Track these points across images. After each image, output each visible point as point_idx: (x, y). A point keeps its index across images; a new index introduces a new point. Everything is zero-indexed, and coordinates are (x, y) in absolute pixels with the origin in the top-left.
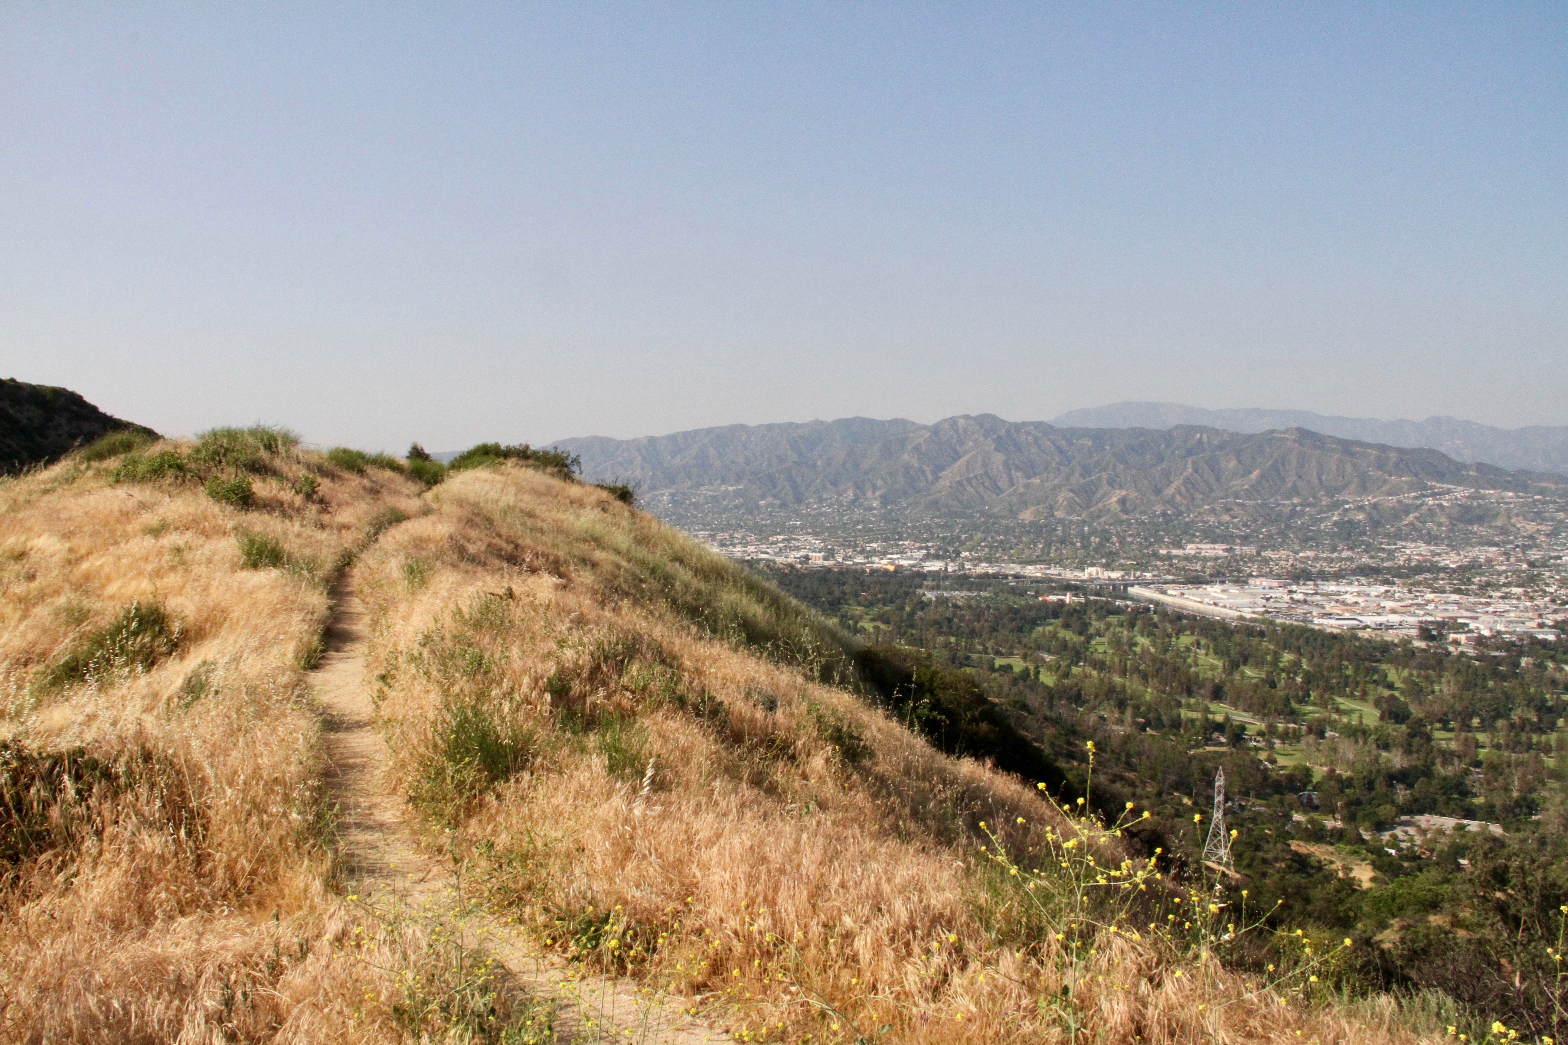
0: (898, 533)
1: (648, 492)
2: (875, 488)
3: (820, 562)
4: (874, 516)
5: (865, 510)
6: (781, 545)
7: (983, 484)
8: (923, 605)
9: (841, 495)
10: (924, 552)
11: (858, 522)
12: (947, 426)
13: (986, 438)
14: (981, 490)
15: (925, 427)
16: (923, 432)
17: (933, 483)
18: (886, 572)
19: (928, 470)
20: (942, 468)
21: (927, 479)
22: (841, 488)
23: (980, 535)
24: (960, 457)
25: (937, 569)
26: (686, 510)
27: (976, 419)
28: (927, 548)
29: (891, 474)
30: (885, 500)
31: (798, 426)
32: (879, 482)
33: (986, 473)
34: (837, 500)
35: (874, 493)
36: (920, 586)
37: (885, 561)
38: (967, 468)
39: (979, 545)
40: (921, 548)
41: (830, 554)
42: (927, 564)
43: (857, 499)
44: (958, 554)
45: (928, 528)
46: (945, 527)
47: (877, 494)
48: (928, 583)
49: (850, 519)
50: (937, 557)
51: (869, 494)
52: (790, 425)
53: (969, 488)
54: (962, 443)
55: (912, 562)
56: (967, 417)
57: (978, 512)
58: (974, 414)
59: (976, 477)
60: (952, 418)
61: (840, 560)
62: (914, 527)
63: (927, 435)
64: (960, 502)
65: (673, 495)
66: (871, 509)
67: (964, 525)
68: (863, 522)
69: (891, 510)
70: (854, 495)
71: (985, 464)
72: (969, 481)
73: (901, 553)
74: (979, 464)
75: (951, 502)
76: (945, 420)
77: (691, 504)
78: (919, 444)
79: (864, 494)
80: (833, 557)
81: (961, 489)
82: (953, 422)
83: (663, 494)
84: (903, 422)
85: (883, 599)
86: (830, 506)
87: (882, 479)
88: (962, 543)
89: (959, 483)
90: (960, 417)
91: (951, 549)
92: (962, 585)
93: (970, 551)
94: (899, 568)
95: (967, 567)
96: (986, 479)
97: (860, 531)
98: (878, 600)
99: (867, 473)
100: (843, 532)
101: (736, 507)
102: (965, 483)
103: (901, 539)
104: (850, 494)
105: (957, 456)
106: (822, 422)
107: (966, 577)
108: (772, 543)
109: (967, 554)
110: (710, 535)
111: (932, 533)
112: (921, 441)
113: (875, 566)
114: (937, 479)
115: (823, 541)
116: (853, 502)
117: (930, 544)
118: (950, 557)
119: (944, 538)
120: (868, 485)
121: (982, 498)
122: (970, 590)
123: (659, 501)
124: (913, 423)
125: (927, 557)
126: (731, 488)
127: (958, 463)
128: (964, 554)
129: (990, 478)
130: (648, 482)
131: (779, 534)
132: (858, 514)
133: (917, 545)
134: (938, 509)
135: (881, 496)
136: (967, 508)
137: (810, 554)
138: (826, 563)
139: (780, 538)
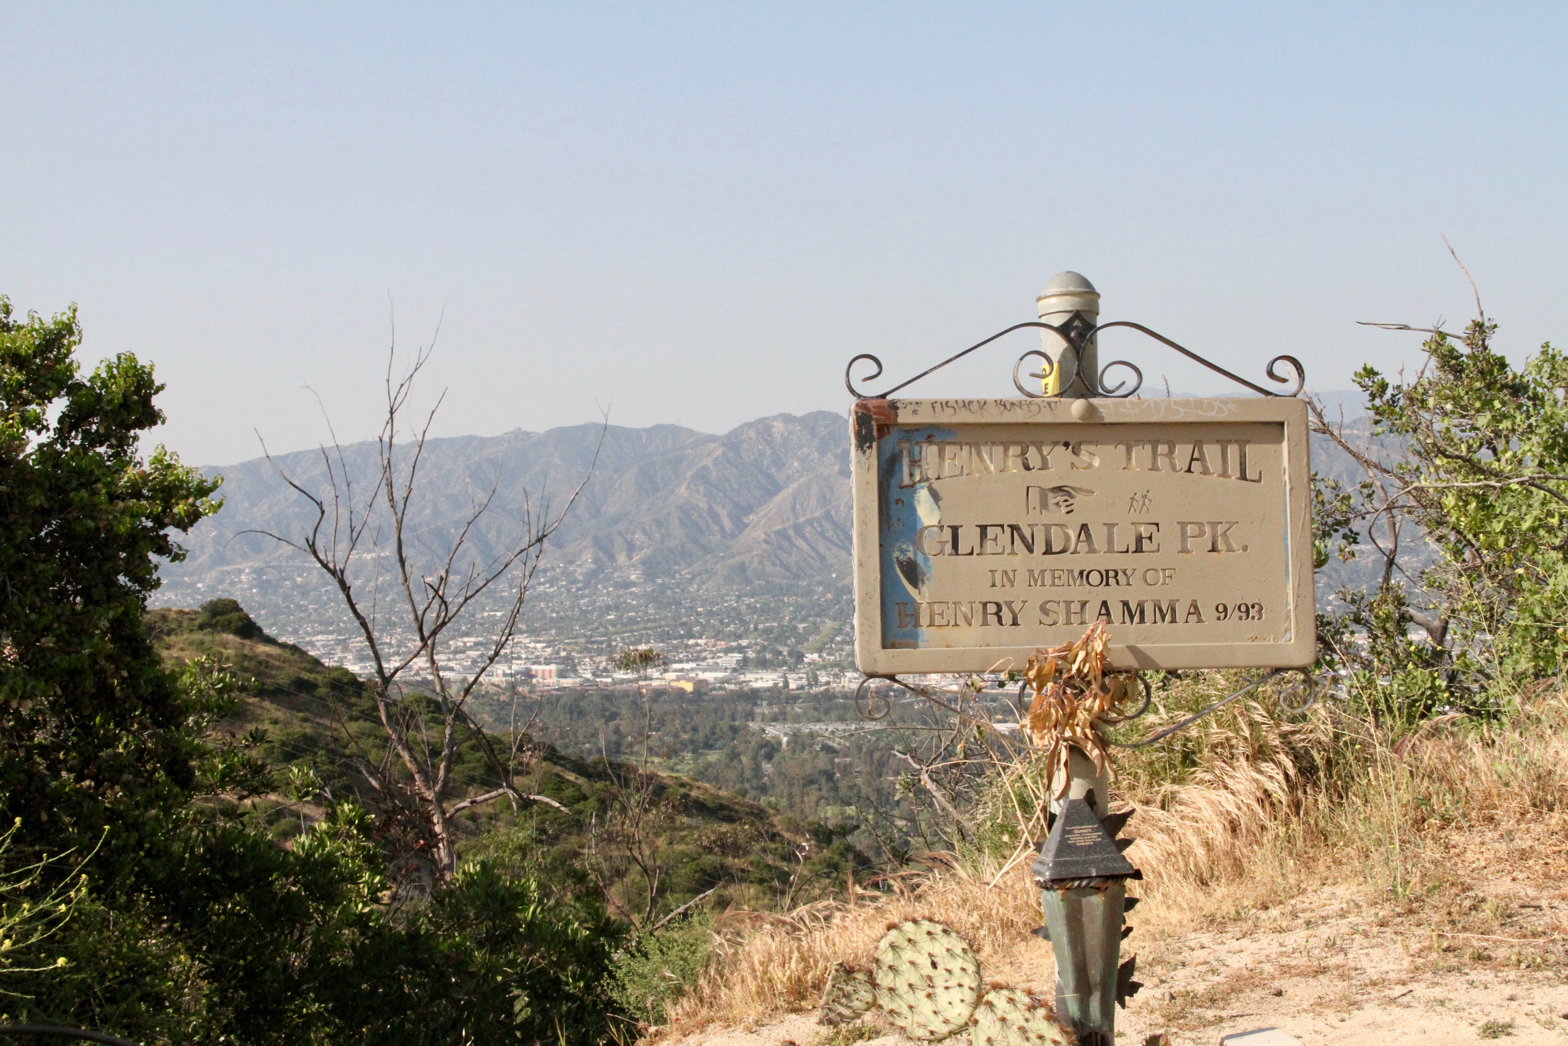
0: (684, 624)
1: (211, 568)
2: (631, 548)
3: (553, 681)
4: (635, 596)
5: (617, 586)
6: (473, 654)
7: (822, 534)
8: (770, 749)
9: (571, 562)
10: (738, 656)
11: (609, 609)
12: (753, 434)
13: (822, 453)
14: (821, 546)
15: (712, 439)
16: (712, 446)
17: (733, 536)
18: (682, 692)
19: (723, 513)
20: (749, 510)
21: (722, 529)
22: (571, 548)
23: (829, 624)
24: (779, 489)
25: (770, 684)
26: (286, 597)
27: (803, 420)
28: (740, 649)
29: (659, 524)
30: (651, 569)
31: (483, 442)
32: (639, 538)
33: (828, 517)
34: (564, 572)
35: (630, 558)
36: (751, 716)
37: (671, 676)
38: (793, 509)
39: (832, 640)
40: (728, 650)
41: (568, 667)
42: (749, 677)
43: (600, 568)
44: (800, 657)
45: (737, 615)
46: (765, 611)
47: (635, 559)
48: (764, 709)
49: (592, 603)
50: (763, 664)
51: (622, 559)
52: (469, 440)
53: (800, 543)
54: (780, 464)
55: (720, 675)
56: (787, 418)
57: (820, 583)
58: (799, 412)
59: (810, 522)
60: (762, 420)
61: (589, 676)
62: (711, 614)
63: (718, 452)
64: (787, 568)
65: (259, 572)
66: (629, 584)
67: (799, 607)
68: (617, 608)
69: (664, 588)
70: (596, 560)
71: (824, 500)
72: (798, 528)
73: (697, 659)
74: (813, 500)
75: (769, 568)
76: (749, 425)
77: (296, 586)
78: (705, 468)
79: (612, 557)
80: (575, 671)
81: (785, 544)
82: (763, 426)
83: (240, 572)
84: (672, 432)
85: (692, 741)
86: (552, 582)
87: (644, 532)
88: (802, 639)
89: (782, 534)
90: (775, 418)
91: (785, 650)
92: (827, 712)
93: (820, 651)
94: (700, 684)
95: (823, 679)
96: (827, 526)
97: (613, 623)
98: (684, 745)
99: (615, 521)
100: (583, 627)
101: (378, 589)
102: (791, 532)
103: (691, 636)
104: (587, 560)
105: (773, 488)
106: (528, 434)
107: (829, 696)
108: (457, 651)
109: (815, 656)
110: (338, 642)
111: (745, 623)
112: (708, 461)
113: (655, 684)
114: (741, 527)
115: (550, 643)
116: (591, 575)
117: (744, 642)
118: (785, 663)
119: (768, 631)
120: (619, 542)
121: (822, 559)
122: (842, 719)
123: (233, 583)
124: (691, 432)
125: (744, 665)
126: (369, 556)
127: (777, 499)
128: (811, 657)
129: (834, 523)
130: (210, 549)
131: (467, 634)
132: (605, 595)
133: (722, 644)
134: (748, 582)
135: (645, 562)
136: (797, 576)
137: (534, 667)
138: (567, 682)
139: (470, 641)
